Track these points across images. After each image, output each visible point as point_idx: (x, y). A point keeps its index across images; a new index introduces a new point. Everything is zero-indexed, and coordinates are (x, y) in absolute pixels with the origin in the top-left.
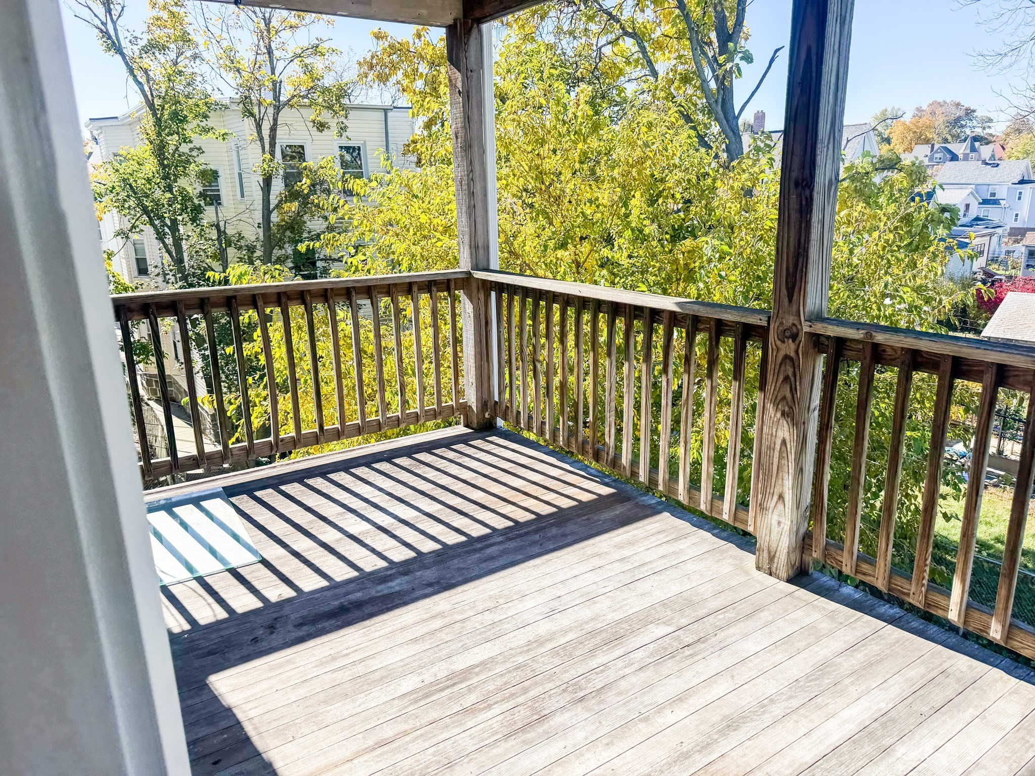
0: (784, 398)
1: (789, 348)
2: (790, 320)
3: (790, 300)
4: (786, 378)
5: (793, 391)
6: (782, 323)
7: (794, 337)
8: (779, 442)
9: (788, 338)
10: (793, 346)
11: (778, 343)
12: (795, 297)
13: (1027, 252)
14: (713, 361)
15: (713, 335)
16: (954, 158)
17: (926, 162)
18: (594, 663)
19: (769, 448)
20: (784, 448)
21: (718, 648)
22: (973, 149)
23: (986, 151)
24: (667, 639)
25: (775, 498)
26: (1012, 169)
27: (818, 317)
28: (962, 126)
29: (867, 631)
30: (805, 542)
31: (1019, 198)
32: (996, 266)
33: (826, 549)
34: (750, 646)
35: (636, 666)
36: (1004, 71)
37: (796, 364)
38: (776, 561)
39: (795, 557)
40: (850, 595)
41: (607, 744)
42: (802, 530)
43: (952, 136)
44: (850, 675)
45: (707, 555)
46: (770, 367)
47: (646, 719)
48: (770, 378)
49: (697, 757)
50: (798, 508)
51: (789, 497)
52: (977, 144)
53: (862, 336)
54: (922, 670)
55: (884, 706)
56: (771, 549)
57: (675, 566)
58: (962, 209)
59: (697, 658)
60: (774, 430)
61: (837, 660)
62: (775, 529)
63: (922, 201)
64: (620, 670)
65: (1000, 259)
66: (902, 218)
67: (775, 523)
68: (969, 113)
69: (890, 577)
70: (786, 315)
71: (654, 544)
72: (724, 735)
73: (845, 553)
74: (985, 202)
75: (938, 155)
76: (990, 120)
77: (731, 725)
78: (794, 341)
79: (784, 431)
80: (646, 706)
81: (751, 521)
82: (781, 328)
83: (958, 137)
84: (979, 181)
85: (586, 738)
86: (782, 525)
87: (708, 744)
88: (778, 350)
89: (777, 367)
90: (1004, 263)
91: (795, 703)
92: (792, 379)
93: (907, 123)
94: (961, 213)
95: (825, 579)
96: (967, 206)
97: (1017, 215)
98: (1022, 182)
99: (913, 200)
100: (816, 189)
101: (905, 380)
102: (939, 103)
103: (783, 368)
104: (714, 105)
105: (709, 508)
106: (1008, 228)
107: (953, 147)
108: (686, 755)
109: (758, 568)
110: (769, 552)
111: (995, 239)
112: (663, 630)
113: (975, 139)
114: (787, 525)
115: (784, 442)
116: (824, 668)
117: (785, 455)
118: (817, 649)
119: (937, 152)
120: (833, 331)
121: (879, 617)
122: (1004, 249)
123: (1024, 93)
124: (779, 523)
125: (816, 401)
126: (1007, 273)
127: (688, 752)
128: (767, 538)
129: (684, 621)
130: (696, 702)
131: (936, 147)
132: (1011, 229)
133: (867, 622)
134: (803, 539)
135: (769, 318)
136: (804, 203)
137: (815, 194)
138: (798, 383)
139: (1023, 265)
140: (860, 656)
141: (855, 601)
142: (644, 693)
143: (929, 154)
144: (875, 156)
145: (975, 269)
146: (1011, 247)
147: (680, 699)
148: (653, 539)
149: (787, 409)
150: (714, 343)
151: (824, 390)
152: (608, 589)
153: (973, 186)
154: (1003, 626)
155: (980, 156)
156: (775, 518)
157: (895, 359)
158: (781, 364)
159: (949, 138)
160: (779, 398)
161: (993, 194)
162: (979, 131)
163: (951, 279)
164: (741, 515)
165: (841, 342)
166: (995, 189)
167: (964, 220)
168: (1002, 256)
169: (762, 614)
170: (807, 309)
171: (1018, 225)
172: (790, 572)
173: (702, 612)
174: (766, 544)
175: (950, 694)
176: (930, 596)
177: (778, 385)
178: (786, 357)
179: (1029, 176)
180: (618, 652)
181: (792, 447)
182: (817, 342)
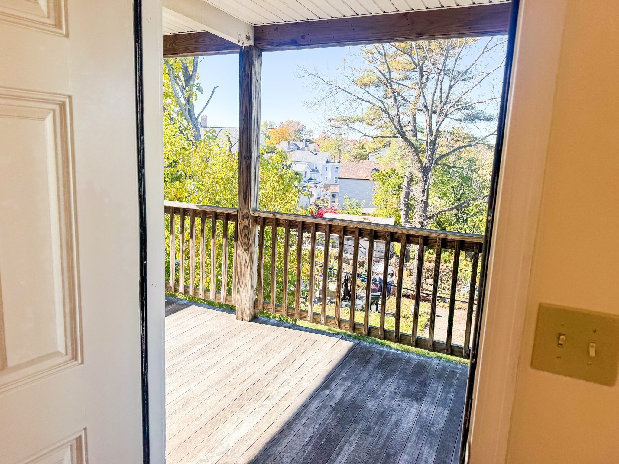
0: (245, 243)
1: (246, 222)
2: (245, 211)
3: (245, 203)
4: (246, 235)
5: (248, 239)
6: (242, 213)
7: (248, 218)
8: (244, 262)
9: (245, 218)
10: (247, 222)
11: (241, 220)
12: (247, 202)
13: (331, 195)
14: (214, 231)
15: (214, 219)
16: (299, 149)
17: (286, 150)
18: (174, 362)
19: (240, 265)
20: (246, 264)
21: (226, 347)
22: (306, 146)
23: (312, 147)
24: (204, 349)
25: (243, 285)
26: (323, 156)
27: (255, 210)
28: (301, 134)
29: (281, 332)
30: (256, 304)
31: (327, 170)
32: (320, 202)
33: (264, 305)
34: (239, 344)
35: (193, 359)
36: (316, 111)
37: (249, 228)
38: (244, 313)
39: (252, 310)
40: (274, 322)
41: (188, 385)
42: (254, 299)
43: (297, 138)
44: (276, 346)
45: (215, 318)
46: (239, 231)
47: (202, 374)
48: (239, 235)
49: (225, 380)
50: (252, 289)
51: (248, 284)
52: (308, 143)
53: (272, 216)
54: (301, 340)
55: (289, 352)
56: (242, 308)
57: (203, 324)
58: (304, 174)
59: (218, 352)
60: (242, 257)
61: (272, 342)
62: (244, 300)
63: (287, 168)
64: (186, 361)
65: (321, 199)
66: (279, 176)
67: (243, 297)
68: (303, 127)
69: (287, 310)
70: (244, 210)
71: (190, 318)
72: (234, 372)
73: (271, 304)
74: (313, 171)
75: (291, 147)
76: (312, 132)
77: (236, 369)
78: (247, 220)
79: (245, 257)
80: (201, 370)
81: (233, 299)
82: (242, 215)
83: (300, 138)
84: (310, 161)
85: (178, 385)
86: (246, 297)
87: (228, 376)
88: (242, 223)
89: (242, 231)
90: (322, 200)
91: (258, 358)
92: (248, 235)
93: (277, 130)
94: (303, 176)
95: (264, 318)
96: (306, 172)
97: (326, 178)
98: (327, 162)
99: (283, 168)
100: (252, 160)
101: (287, 232)
102: (290, 121)
103: (244, 231)
104: (184, 112)
105: (214, 298)
106: (323, 183)
107: (298, 143)
108: (221, 381)
109: (237, 319)
110: (242, 310)
111: (318, 188)
112: (201, 346)
113: (307, 140)
114: (248, 296)
115: (246, 261)
116: (266, 346)
117: (246, 267)
118: (264, 340)
119: (291, 145)
120: (262, 215)
121: (285, 327)
122: (322, 193)
123: (324, 122)
124: (245, 296)
125: (257, 244)
126: (324, 205)
127: (221, 380)
128: (241, 304)
129: (210, 342)
130: (221, 365)
131: (291, 142)
132: (325, 184)
133: (281, 329)
134: (255, 302)
135: (237, 210)
136: (248, 165)
137: (252, 162)
138: (250, 237)
139: (330, 201)
140: (279, 340)
141: (276, 323)
142: (199, 367)
143: (288, 146)
144: (265, 146)
145: (311, 203)
146: (325, 192)
147: (214, 365)
148: (190, 316)
149: (246, 247)
150: (214, 223)
151: (259, 239)
152: (173, 337)
153: (308, 163)
154: (324, 318)
155: (309, 149)
156: (244, 294)
157: (284, 225)
158: (243, 229)
159: (296, 139)
160: (243, 243)
161: (316, 168)
162: (308, 137)
163: (302, 207)
164: (229, 298)
165: (264, 218)
166: (317, 165)
167: (305, 179)
168: (322, 197)
169: (241, 333)
170: (251, 207)
171: (327, 183)
172: (250, 317)
173: (217, 337)
174: (240, 307)
175: (310, 345)
176: (301, 314)
177: (242, 238)
178: (245, 226)
179: (330, 160)
180: (183, 357)
181: (249, 263)
182: (256, 220)
